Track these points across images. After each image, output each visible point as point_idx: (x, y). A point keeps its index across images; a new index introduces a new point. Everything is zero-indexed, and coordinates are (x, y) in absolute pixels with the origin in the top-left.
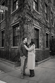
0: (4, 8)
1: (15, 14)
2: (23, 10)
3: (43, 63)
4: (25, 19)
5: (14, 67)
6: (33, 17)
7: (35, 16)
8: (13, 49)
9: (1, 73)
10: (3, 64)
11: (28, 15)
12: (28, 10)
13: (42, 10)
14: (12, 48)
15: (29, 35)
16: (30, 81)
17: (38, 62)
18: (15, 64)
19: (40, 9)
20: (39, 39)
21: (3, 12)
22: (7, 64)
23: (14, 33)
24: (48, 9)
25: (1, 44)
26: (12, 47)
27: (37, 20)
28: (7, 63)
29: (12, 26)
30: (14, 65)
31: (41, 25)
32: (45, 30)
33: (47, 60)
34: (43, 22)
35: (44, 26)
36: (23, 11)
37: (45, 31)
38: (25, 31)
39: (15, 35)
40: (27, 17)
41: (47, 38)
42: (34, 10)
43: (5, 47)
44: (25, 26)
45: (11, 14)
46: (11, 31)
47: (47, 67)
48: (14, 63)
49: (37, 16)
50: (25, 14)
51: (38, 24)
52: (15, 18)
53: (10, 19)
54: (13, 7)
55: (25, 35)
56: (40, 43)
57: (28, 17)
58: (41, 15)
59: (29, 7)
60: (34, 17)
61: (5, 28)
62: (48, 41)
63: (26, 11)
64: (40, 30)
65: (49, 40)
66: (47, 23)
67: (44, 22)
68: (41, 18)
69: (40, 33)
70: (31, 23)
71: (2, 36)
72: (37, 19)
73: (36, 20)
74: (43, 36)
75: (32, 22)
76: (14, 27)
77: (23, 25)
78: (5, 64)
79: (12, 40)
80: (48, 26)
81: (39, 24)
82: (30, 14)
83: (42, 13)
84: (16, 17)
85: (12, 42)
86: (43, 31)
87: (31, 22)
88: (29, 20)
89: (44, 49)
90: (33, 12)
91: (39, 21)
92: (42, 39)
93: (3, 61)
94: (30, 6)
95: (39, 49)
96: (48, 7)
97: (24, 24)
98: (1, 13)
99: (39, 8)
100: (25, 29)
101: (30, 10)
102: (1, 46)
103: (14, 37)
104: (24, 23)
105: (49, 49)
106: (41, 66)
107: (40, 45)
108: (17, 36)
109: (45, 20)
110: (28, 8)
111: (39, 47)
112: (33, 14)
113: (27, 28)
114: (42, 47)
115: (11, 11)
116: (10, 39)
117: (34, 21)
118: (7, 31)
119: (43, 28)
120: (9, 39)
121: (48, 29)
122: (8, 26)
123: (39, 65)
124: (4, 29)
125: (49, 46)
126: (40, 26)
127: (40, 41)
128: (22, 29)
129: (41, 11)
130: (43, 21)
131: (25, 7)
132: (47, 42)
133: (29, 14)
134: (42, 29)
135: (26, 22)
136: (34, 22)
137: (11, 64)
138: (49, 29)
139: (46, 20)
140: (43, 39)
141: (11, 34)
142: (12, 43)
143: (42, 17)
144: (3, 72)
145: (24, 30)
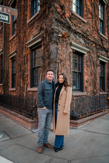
0: (9, 11)
1: (34, 22)
2: (48, 14)
3: (89, 122)
4: (53, 33)
5: (30, 129)
6: (69, 28)
7: (75, 26)
8: (30, 93)
9: (2, 140)
10: (12, 121)
11: (59, 25)
12: (59, 14)
13: (91, 14)
14: (29, 91)
15: (60, 65)
16: (55, 159)
17: (78, 119)
18: (31, 123)
19: (86, 11)
20: (85, 73)
21: (7, 19)
22: (18, 121)
23: (33, 60)
24: (106, 11)
25: (11, 82)
26: (29, 89)
27: (78, 34)
28: (18, 119)
29: (29, 46)
30: (30, 125)
31: (88, 44)
32: (99, 54)
33: (99, 116)
34: (94, 37)
35: (96, 46)
36: (48, 17)
37: (99, 57)
38: (52, 57)
39: (35, 66)
40: (57, 28)
41: (103, 71)
42: (72, 14)
43: (16, 89)
44: (53, 47)
45: (28, 22)
46: (27, 57)
47: (96, 131)
48: (30, 120)
49: (79, 25)
50: (53, 23)
51: (82, 41)
52: (35, 32)
53: (25, 32)
54: (31, 8)
55: (51, 65)
56: (87, 81)
57: (59, 27)
58: (88, 23)
59: (62, 7)
60: (74, 28)
61: (16, 52)
62: (106, 77)
63: (55, 16)
64: (85, 55)
65: (106, 75)
66: (102, 40)
67: (96, 37)
68: (89, 29)
69: (87, 62)
70: (66, 41)
71: (13, 68)
72: (80, 32)
73: (76, 34)
74: (94, 66)
75: (67, 39)
76: (33, 49)
77: (48, 45)
78: (15, 121)
79: (29, 76)
80: (105, 46)
81: (85, 41)
82: (64, 22)
83: (91, 20)
84: (36, 28)
85: (29, 78)
86: (94, 56)
87: (65, 38)
88: (60, 35)
89: (94, 93)
90: (70, 18)
91: (84, 36)
92: (89, 74)
93: (13, 116)
94: (63, 5)
95: (85, 93)
96: (106, 6)
97: (50, 43)
98: (4, 21)
99: (85, 9)
100: (51, 52)
101: (64, 14)
102: (10, 86)
103: (33, 70)
104: (51, 40)
105: (106, 93)
106: (85, 129)
107: (85, 84)
108: (38, 67)
109: (99, 34)
110: (59, 10)
111: (85, 89)
112: (70, 22)
113: (56, 51)
114: (90, 88)
115: (28, 17)
116: (25, 74)
117: (72, 36)
118: (20, 56)
119: (93, 51)
120: (24, 72)
121: (105, 53)
122: (23, 48)
123: (80, 127)
124: (15, 54)
125: (106, 86)
126: (87, 47)
127: (86, 78)
128: (46, 53)
129: (90, 16)
130: (94, 35)
131: (52, 8)
132: (102, 78)
133: (61, 23)
134: (90, 53)
135: (54, 39)
136: (72, 39)
137: (24, 122)
138: (107, 52)
139: (101, 34)
140: (93, 74)
141: (27, 63)
142: (29, 81)
143: (91, 28)
144: (7, 138)
145: (50, 55)
